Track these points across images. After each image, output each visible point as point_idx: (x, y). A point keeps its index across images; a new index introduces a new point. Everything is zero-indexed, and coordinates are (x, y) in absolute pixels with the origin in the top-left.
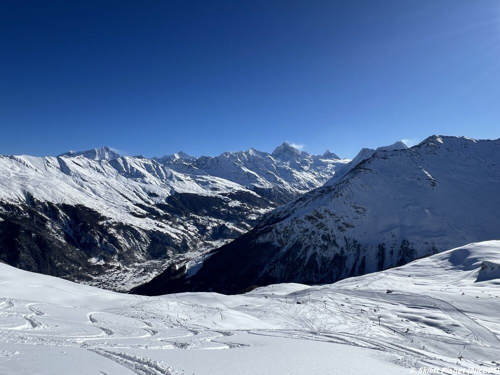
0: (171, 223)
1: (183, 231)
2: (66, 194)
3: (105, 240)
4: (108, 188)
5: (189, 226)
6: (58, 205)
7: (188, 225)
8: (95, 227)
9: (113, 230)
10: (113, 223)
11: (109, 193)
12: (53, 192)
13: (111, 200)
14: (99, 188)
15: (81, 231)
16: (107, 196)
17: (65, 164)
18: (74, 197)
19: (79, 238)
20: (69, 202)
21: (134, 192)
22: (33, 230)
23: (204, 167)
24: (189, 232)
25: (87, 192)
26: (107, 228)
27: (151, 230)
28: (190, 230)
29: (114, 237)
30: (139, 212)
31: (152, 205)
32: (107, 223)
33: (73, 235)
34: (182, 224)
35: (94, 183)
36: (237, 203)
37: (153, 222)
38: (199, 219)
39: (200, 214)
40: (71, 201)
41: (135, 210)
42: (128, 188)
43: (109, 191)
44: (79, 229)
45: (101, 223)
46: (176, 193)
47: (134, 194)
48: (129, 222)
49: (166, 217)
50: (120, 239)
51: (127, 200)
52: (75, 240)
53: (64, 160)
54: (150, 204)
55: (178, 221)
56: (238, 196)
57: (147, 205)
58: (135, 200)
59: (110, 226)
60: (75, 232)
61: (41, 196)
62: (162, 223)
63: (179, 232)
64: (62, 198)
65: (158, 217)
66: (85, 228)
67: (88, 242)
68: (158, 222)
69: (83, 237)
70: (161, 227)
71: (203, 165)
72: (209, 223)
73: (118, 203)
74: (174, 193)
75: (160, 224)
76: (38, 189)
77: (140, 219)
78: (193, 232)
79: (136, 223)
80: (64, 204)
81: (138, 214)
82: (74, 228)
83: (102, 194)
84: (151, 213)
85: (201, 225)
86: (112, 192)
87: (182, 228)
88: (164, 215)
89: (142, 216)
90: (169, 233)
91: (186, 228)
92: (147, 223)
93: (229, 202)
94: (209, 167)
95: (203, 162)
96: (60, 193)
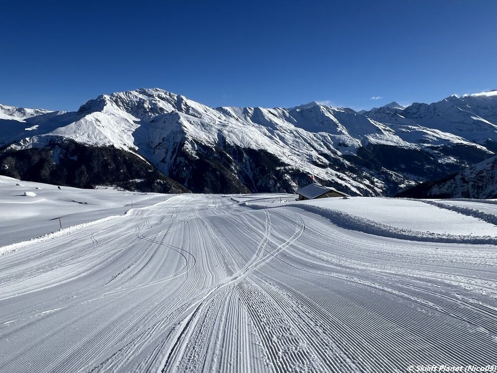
0: (355, 176)
1: (367, 186)
2: (253, 140)
3: (278, 185)
4: (296, 137)
5: (377, 182)
6: (245, 149)
7: (376, 180)
8: (271, 172)
9: (288, 177)
10: (290, 169)
11: (297, 142)
12: (243, 138)
13: (297, 148)
14: (288, 137)
15: (259, 174)
16: (294, 145)
17: (262, 113)
18: (260, 142)
19: (256, 181)
20: (254, 146)
21: (322, 141)
22: (218, 168)
23: (416, 116)
24: (376, 188)
25: (275, 140)
26: (284, 173)
27: (329, 180)
28: (377, 186)
29: (288, 183)
30: (322, 162)
31: (339, 156)
32: (285, 169)
33: (253, 178)
34: (368, 179)
35: (284, 131)
36: (452, 160)
37: (334, 172)
38: (392, 175)
39: (395, 169)
40: (257, 146)
41: (318, 159)
42: (317, 138)
43: (297, 140)
44: (258, 172)
45: (278, 168)
46: (370, 144)
47: (322, 144)
48: (308, 170)
49: (351, 169)
50: (294, 186)
51: (312, 149)
52: (253, 182)
53: (262, 110)
54: (337, 155)
55: (364, 174)
56: (456, 150)
57: (332, 155)
58: (322, 149)
59: (287, 172)
60: (254, 174)
61: (232, 139)
62: (345, 175)
63: (362, 186)
64: (249, 143)
65: (341, 168)
66: (263, 172)
67: (263, 185)
68: (339, 174)
69: (260, 180)
70: (342, 179)
71: (414, 114)
72: (404, 180)
73: (302, 151)
74: (367, 144)
75: (341, 175)
76: (231, 134)
77: (320, 169)
78: (381, 188)
79: (315, 171)
80: (249, 148)
81: (320, 163)
82: (254, 171)
83: (290, 142)
84: (335, 164)
85: (393, 182)
86: (299, 141)
87: (367, 182)
88: (349, 167)
89: (323, 166)
90: (349, 186)
91: (372, 183)
92: (327, 173)
93: (440, 157)
94: (423, 115)
95: (415, 110)
96: (248, 138)
